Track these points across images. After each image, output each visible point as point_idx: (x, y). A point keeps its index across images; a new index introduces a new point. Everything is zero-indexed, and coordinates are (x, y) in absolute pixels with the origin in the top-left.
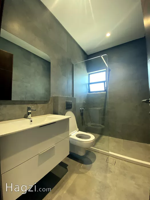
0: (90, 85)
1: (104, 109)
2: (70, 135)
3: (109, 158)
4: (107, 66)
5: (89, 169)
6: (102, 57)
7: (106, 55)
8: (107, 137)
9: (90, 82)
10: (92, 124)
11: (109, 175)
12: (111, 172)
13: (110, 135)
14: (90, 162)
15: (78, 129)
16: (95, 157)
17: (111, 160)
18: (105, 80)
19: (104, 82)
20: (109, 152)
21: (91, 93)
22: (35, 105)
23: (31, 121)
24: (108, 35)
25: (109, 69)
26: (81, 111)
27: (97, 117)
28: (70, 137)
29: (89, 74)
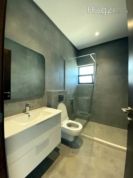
0: (80, 77)
1: (92, 99)
2: (61, 124)
3: (94, 143)
4: (95, 61)
5: (77, 153)
6: (91, 55)
7: (94, 54)
8: (93, 123)
9: (80, 74)
10: (81, 112)
11: (93, 158)
12: (95, 155)
13: (95, 121)
14: (78, 147)
15: (68, 118)
16: (82, 142)
17: (95, 145)
18: (92, 73)
19: (92, 75)
20: (94, 137)
21: (80, 85)
22: (32, 100)
23: (29, 116)
24: (97, 34)
25: (97, 64)
26: (71, 101)
27: (85, 106)
28: (62, 126)
29: (79, 67)
